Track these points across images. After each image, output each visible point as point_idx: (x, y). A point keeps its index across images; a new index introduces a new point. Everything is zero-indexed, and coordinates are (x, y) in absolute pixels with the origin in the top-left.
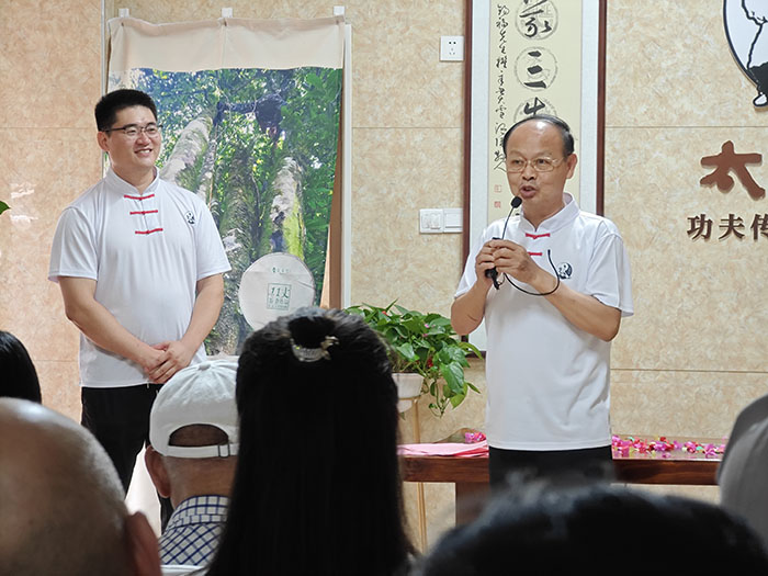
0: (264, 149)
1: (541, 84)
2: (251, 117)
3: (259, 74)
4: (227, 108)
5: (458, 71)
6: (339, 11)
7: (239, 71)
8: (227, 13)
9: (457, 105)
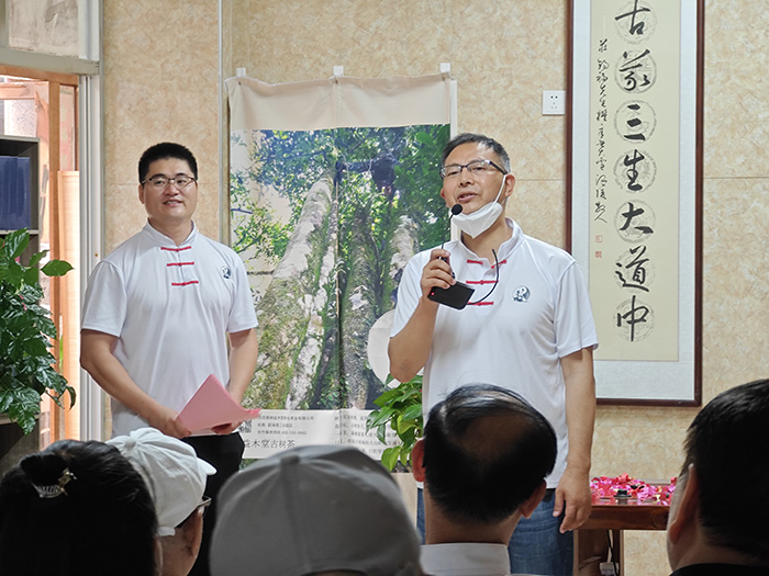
0: (381, 208)
1: (641, 137)
2: (368, 176)
3: (372, 133)
4: (344, 168)
5: (560, 124)
6: (445, 68)
7: (353, 130)
8: (338, 71)
9: (559, 157)
